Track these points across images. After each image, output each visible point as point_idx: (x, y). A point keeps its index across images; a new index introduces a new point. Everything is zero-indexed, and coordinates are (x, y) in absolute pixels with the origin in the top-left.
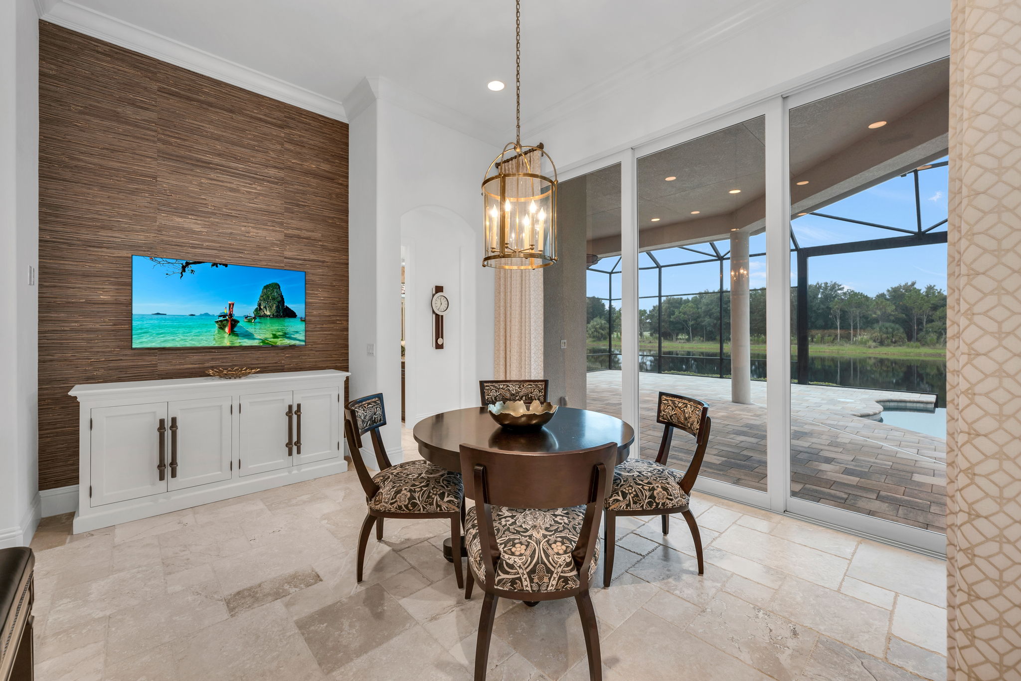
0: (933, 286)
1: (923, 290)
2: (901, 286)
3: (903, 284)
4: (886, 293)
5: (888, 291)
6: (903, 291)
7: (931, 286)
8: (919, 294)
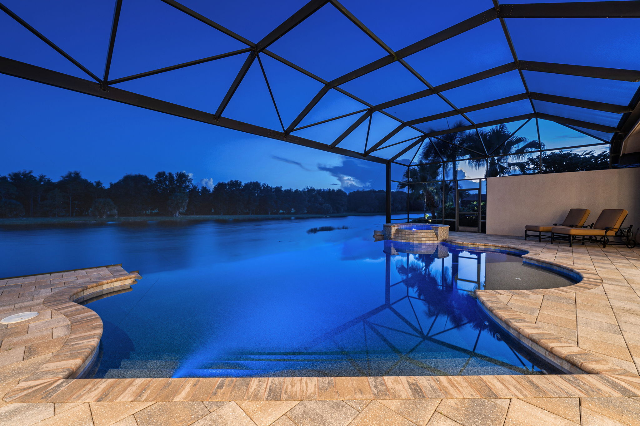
0: (44, 176)
1: (38, 178)
2: (20, 173)
3: (22, 171)
4: (7, 176)
5: (10, 175)
6: (22, 177)
7: (43, 176)
8: (35, 180)
